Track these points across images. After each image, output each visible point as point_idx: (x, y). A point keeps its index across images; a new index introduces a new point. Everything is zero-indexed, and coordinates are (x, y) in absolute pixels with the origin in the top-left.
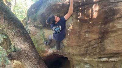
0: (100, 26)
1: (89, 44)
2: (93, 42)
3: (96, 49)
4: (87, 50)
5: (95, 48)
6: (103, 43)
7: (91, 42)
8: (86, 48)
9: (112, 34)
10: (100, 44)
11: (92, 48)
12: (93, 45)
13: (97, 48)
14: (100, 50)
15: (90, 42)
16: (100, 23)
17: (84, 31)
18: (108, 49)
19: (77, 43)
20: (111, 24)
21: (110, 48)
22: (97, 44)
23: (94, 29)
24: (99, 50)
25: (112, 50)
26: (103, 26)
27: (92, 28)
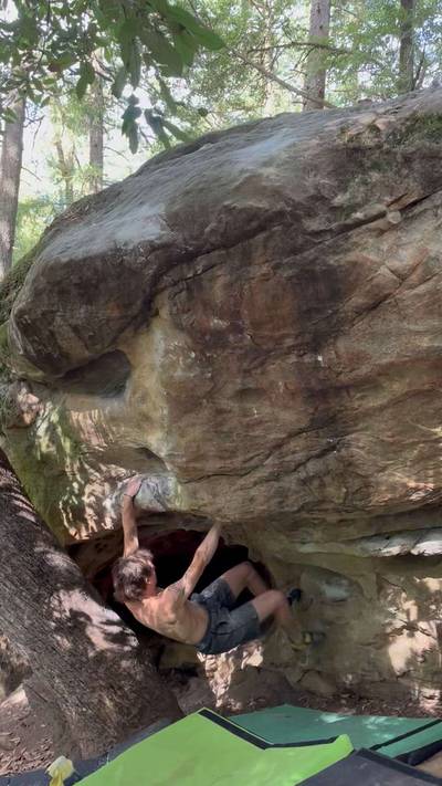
0: (293, 359)
1: (277, 462)
2: (292, 445)
3: (322, 485)
4: (283, 494)
5: (316, 483)
6: (344, 451)
7: (285, 449)
8: (276, 484)
9: (362, 398)
10: (331, 455)
11: (304, 482)
12: (302, 464)
13: (327, 479)
14: (345, 490)
15: (279, 445)
16: (289, 342)
17: (230, 389)
18: (380, 484)
19: (221, 458)
20: (342, 345)
22: (319, 456)
23: (270, 377)
24: (339, 488)
25: (401, 490)
26: (307, 359)
27: (259, 371)
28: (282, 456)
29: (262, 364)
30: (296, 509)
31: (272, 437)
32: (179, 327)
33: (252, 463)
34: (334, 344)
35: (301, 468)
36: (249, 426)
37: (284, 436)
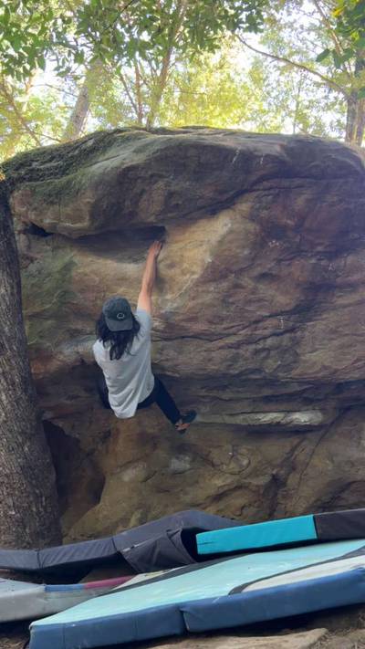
0: (313, 261)
1: (249, 333)
2: (268, 323)
4: (235, 359)
5: (263, 354)
6: (299, 334)
7: (260, 325)
8: (234, 351)
9: (340, 296)
10: (288, 335)
11: (257, 352)
12: (265, 338)
13: (272, 353)
14: (279, 363)
15: (257, 322)
16: (320, 248)
17: (258, 271)
18: (305, 362)
19: (210, 322)
20: (350, 259)
21: (314, 357)
22: (279, 334)
23: (293, 269)
24: (275, 362)
25: (317, 368)
26: (323, 263)
27: (287, 262)
28: (256, 329)
29: (291, 259)
30: (237, 372)
31: (258, 313)
32: (252, 217)
33: (231, 331)
34: (346, 257)
35: (262, 341)
36: (249, 302)
37: (268, 314)
